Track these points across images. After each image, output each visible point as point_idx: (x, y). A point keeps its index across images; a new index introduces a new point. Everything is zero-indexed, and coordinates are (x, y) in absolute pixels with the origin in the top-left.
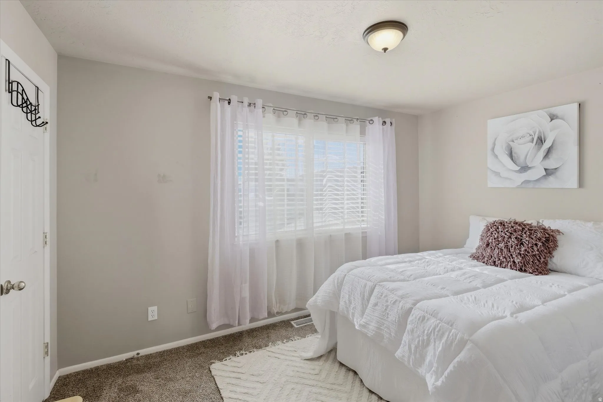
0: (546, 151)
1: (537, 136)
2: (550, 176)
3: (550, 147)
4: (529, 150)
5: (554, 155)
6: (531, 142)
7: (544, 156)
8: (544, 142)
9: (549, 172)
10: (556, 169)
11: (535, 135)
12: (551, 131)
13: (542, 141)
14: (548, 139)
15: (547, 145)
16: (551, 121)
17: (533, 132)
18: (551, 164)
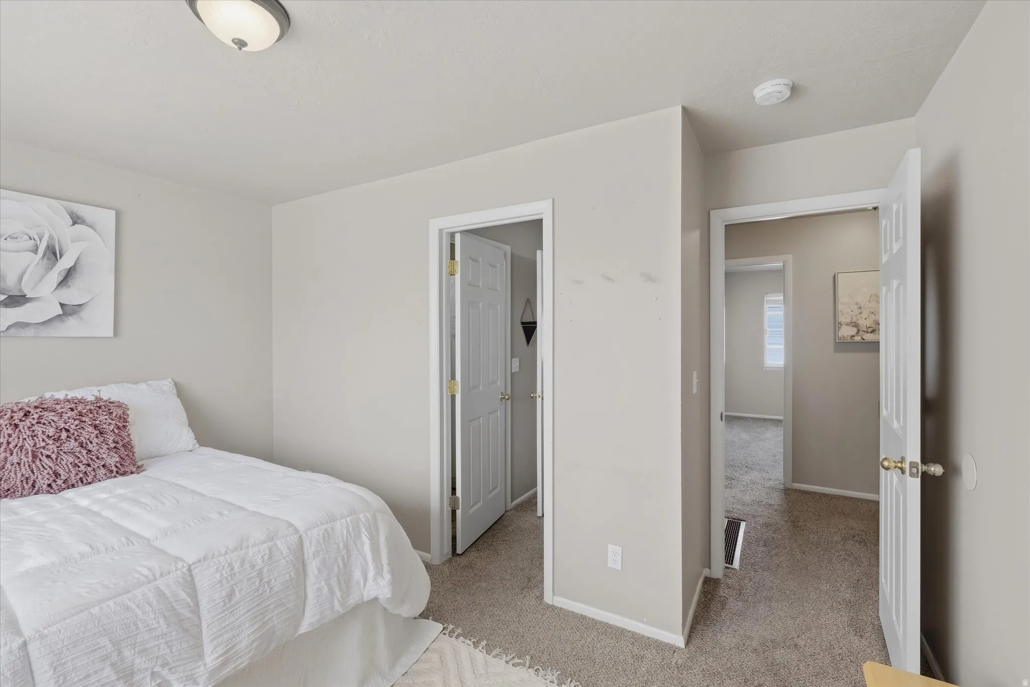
0: (64, 274)
1: (46, 244)
2: (70, 317)
3: (71, 268)
4: (29, 266)
5: (77, 282)
6: (32, 251)
7: (59, 281)
8: (61, 257)
9: (68, 311)
10: (80, 305)
11: (41, 240)
12: (72, 242)
13: (55, 254)
14: (66, 253)
15: (65, 263)
16: (74, 225)
17: (37, 234)
18: (72, 296)
